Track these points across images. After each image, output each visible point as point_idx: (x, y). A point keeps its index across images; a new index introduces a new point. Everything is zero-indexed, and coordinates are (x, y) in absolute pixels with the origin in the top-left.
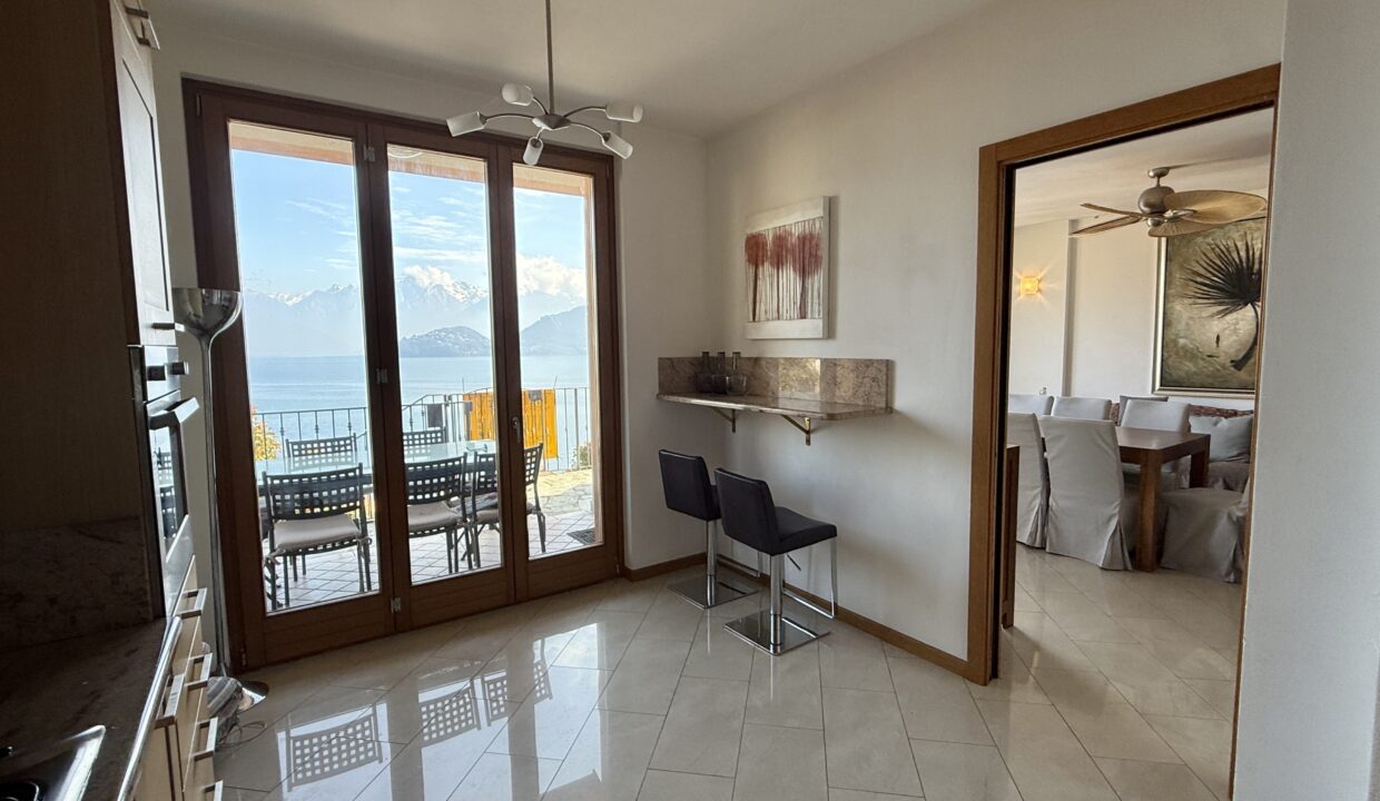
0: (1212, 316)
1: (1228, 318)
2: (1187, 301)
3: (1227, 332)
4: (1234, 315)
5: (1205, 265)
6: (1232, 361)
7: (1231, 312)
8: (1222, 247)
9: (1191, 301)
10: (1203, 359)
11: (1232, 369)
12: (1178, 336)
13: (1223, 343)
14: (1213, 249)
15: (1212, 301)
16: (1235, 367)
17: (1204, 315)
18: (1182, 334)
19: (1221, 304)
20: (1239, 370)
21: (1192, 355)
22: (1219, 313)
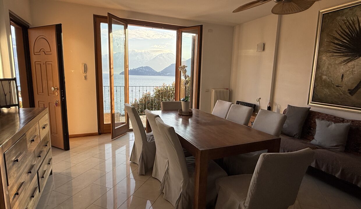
0: (341, 63)
1: (350, 64)
2: (328, 54)
3: (348, 72)
4: (353, 63)
5: (340, 33)
6: (349, 90)
7: (351, 61)
8: (351, 22)
9: (331, 54)
10: (334, 88)
11: (349, 94)
12: (322, 74)
13: (345, 79)
14: (345, 23)
15: (342, 54)
16: (350, 93)
17: (337, 62)
18: (325, 73)
19: (346, 56)
20: (352, 95)
21: (328, 85)
22: (345, 61)
